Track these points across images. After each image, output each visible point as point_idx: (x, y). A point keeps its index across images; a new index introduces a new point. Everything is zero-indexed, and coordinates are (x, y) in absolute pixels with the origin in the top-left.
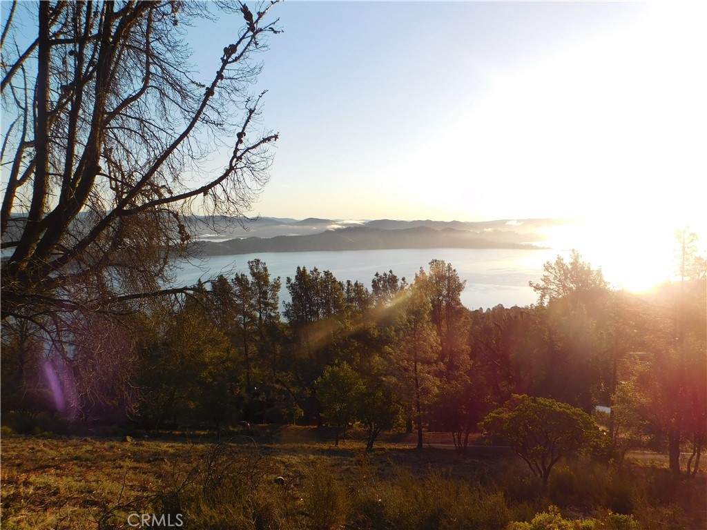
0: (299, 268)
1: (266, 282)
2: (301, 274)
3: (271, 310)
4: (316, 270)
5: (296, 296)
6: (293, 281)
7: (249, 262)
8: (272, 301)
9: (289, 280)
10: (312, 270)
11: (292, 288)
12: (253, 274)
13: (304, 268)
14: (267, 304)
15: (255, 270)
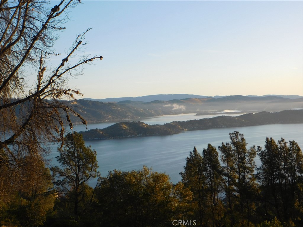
0: (267, 139)
1: (244, 150)
2: (270, 143)
3: (248, 172)
4: (283, 140)
5: (265, 162)
6: (263, 149)
7: (230, 134)
8: (249, 165)
9: (259, 148)
10: (280, 140)
11: (262, 155)
12: (234, 143)
13: (271, 138)
14: (245, 168)
15: (235, 140)
